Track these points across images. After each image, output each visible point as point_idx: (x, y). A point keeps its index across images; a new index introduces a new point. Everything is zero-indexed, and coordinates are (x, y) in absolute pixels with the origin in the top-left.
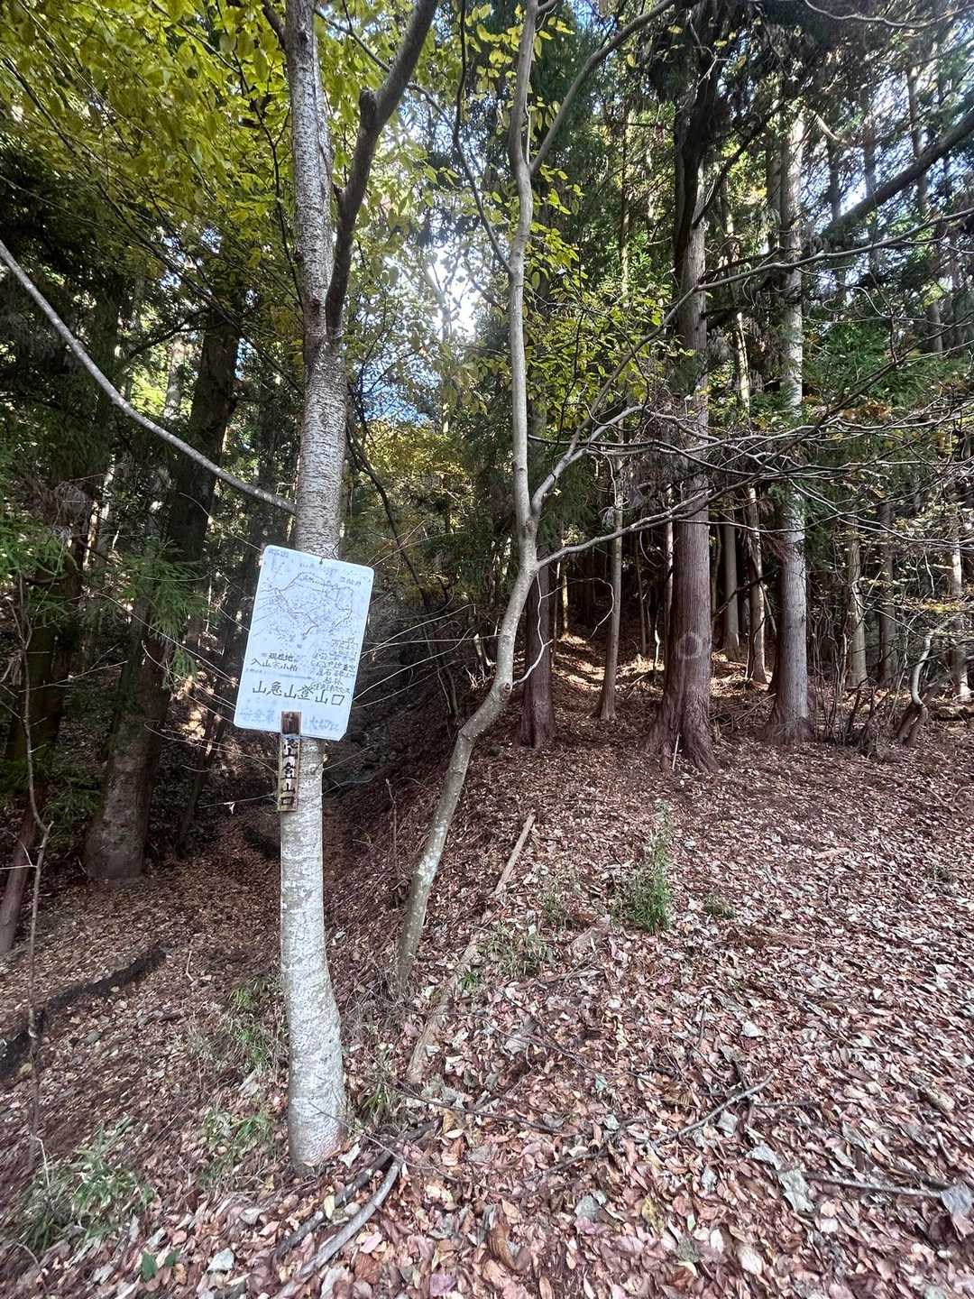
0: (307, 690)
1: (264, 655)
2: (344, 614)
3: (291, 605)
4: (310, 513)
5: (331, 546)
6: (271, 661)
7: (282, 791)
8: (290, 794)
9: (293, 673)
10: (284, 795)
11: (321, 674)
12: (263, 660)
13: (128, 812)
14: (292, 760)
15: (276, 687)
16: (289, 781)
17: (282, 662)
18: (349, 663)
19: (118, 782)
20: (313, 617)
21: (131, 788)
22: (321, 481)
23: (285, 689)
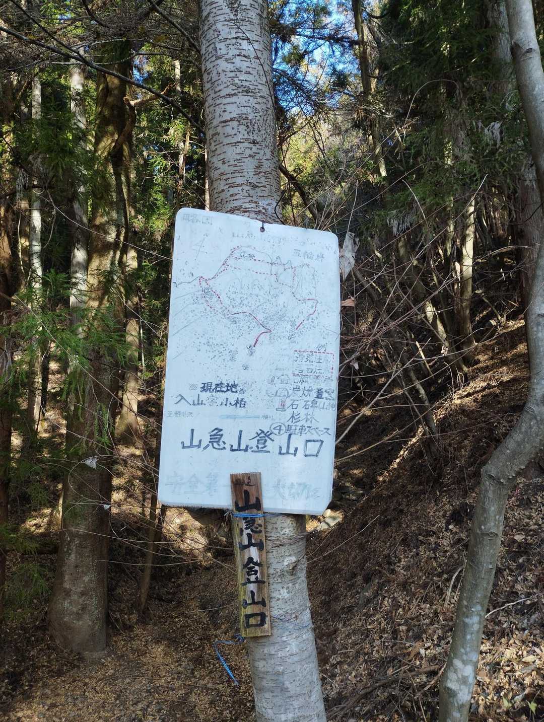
0: (264, 437)
1: (193, 387)
2: (307, 308)
3: (226, 301)
4: (231, 154)
5: (269, 204)
6: (205, 396)
7: (246, 604)
8: (256, 609)
9: (241, 411)
10: (249, 610)
11: (283, 406)
12: (191, 396)
13: (86, 579)
14: (254, 552)
15: (216, 436)
16: (252, 587)
17: (222, 396)
18: (324, 387)
19: (73, 547)
20: (260, 317)
21: (87, 552)
22: (242, 99)
23: (230, 438)
